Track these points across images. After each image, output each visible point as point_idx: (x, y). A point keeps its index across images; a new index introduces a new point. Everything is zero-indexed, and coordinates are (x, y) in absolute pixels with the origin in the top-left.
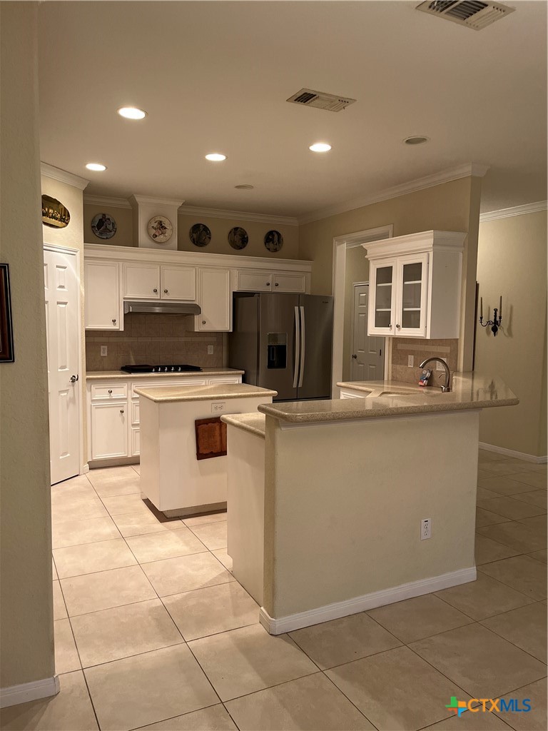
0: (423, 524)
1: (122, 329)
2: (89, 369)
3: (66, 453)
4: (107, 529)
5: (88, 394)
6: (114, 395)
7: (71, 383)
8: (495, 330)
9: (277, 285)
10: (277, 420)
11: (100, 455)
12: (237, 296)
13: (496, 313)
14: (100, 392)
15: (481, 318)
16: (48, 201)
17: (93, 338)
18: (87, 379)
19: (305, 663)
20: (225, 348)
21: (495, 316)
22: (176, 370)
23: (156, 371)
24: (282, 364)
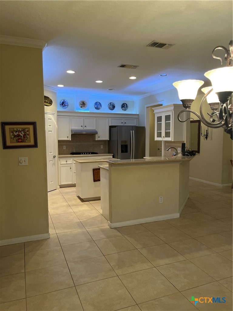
0: (160, 198)
1: (70, 140)
2: (59, 154)
3: (52, 182)
4: (65, 204)
5: (59, 162)
6: (68, 163)
7: (53, 158)
8: (206, 138)
9: (125, 123)
10: (111, 165)
11: (63, 183)
12: (111, 127)
13: (207, 132)
14: (63, 161)
15: (202, 134)
16: (46, 98)
17: (61, 143)
18: (59, 157)
19: (119, 234)
20: (107, 146)
21: (207, 133)
22: (89, 154)
23: (82, 154)
24: (126, 151)
